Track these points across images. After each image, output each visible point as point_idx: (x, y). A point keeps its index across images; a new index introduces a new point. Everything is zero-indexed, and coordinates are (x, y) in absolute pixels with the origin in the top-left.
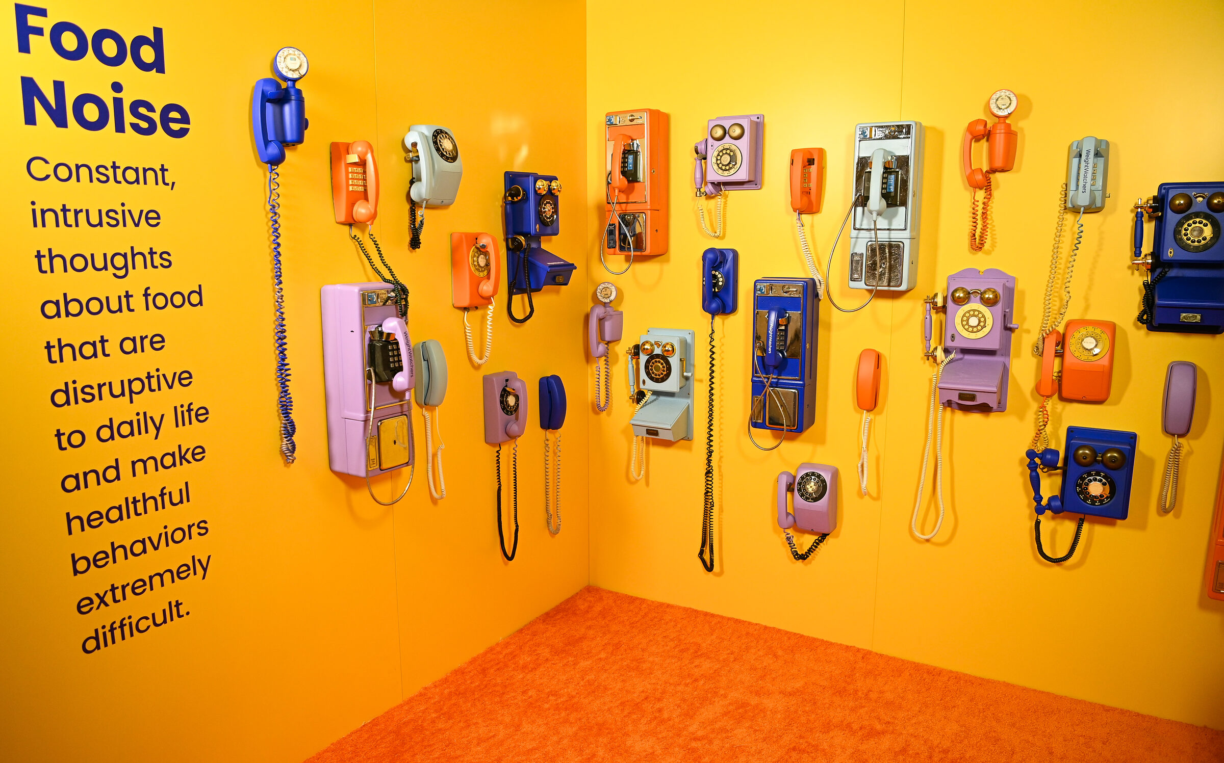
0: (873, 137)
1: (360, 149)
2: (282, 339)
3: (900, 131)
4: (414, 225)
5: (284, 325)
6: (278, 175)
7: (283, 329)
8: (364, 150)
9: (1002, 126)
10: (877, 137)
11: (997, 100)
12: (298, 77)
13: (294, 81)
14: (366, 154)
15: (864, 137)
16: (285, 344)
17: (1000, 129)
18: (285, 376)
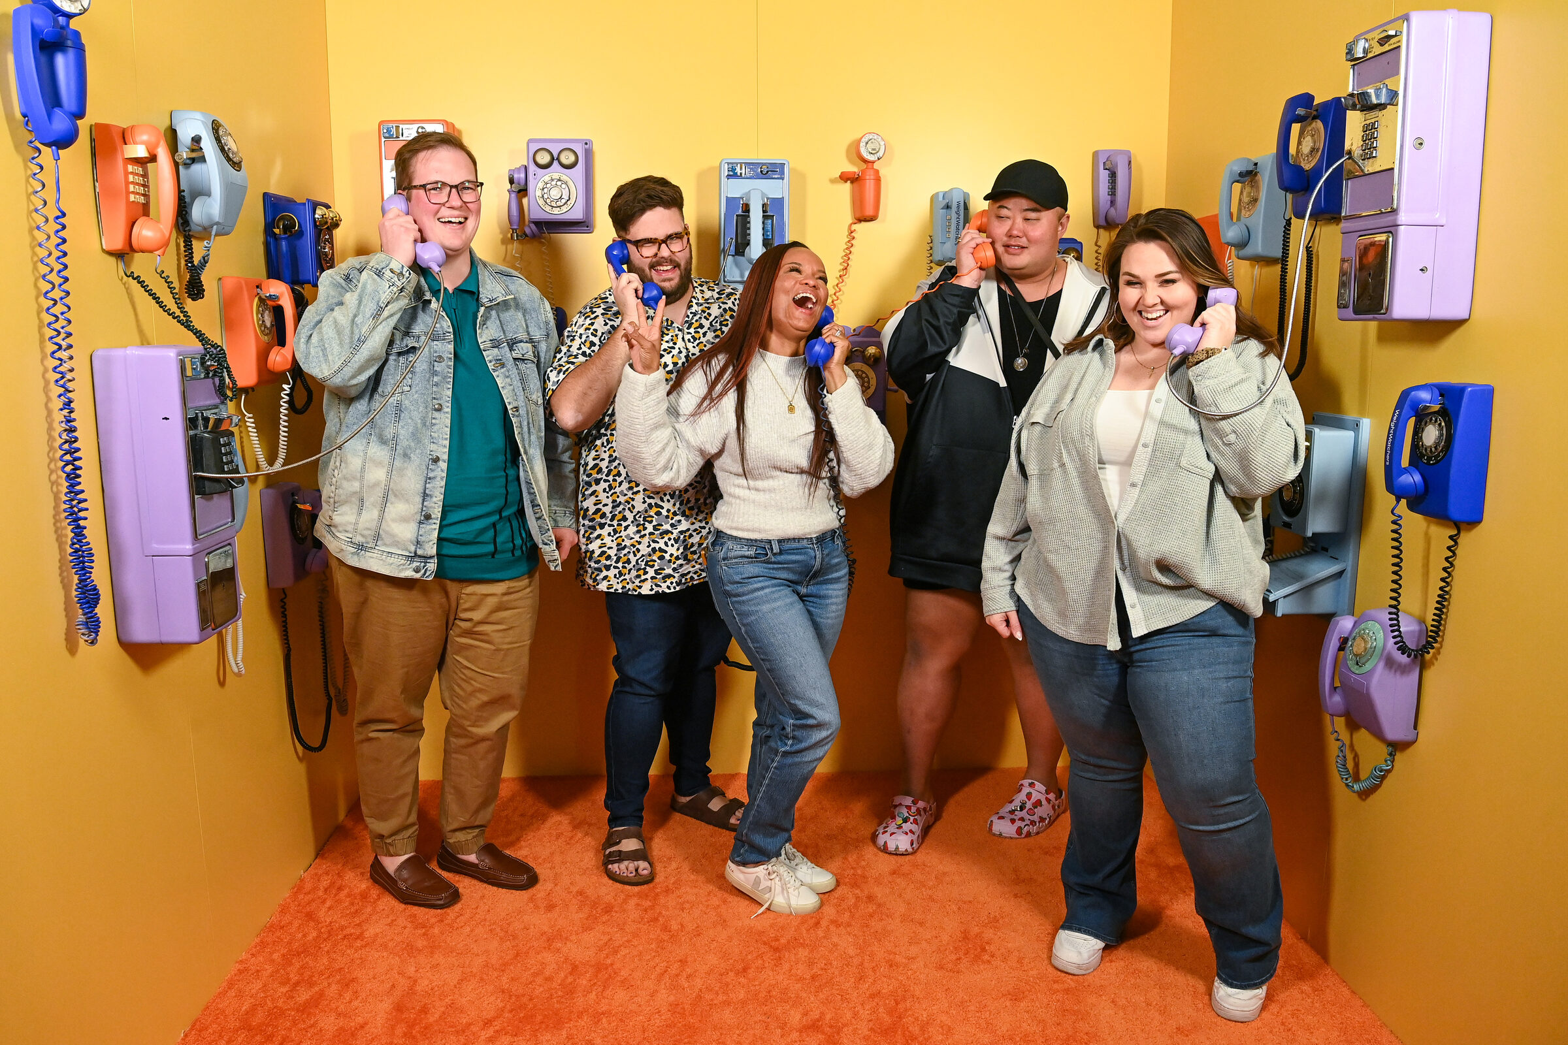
0: (743, 175)
1: (145, 138)
2: (71, 443)
3: (770, 171)
4: (192, 262)
5: (74, 420)
6: (42, 168)
7: (70, 427)
8: (153, 139)
9: (872, 172)
10: (748, 175)
11: (867, 143)
12: (78, 12)
13: (69, 16)
14: (157, 145)
15: (733, 175)
16: (78, 450)
17: (870, 176)
18: (79, 503)
